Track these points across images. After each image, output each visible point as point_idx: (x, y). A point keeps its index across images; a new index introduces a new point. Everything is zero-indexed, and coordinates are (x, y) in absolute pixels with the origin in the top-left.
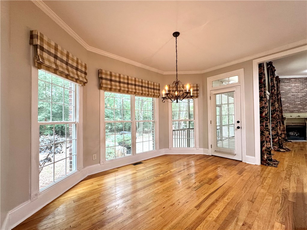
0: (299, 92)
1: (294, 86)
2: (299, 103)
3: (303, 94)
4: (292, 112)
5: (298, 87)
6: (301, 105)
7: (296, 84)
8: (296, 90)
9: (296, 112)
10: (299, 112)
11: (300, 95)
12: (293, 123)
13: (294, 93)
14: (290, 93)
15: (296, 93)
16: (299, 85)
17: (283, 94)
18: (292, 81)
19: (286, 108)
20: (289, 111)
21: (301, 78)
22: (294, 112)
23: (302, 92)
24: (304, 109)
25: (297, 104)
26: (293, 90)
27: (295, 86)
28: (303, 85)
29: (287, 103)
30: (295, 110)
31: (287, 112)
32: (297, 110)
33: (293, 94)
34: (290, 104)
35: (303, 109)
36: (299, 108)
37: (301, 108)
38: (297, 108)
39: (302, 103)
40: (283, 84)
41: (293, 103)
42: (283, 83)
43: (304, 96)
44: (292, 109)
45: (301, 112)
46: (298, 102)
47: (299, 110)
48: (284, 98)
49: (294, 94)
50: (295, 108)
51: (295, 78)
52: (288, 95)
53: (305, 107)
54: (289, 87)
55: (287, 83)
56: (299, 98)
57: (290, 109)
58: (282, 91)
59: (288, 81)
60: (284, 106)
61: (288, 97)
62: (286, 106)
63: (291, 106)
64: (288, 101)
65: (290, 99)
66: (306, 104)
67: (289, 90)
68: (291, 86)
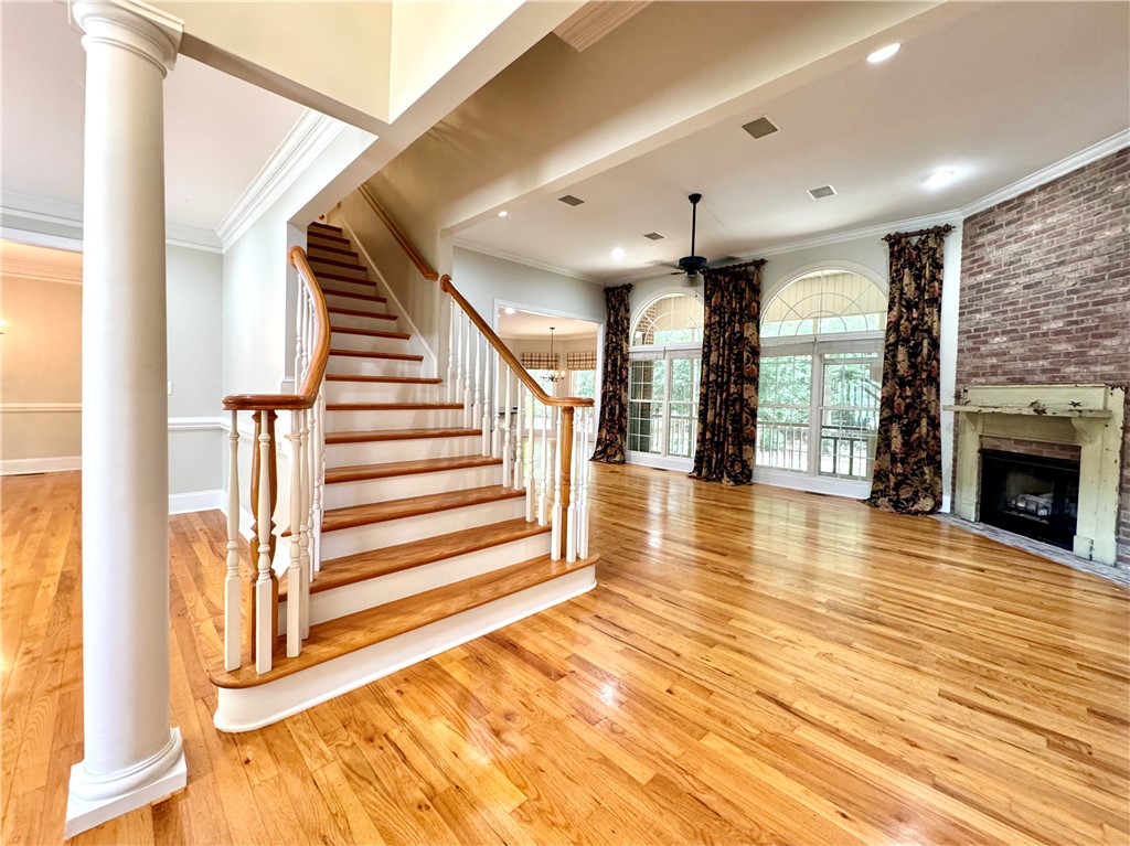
0: (1062, 263)
1: (1037, 234)
2: (1060, 324)
3: (1088, 268)
4: (1019, 380)
6: (1069, 340)
7: (1053, 214)
8: (1049, 252)
9: (1036, 378)
10: (1054, 377)
11: (1069, 276)
12: (1017, 442)
14: (1016, 276)
15: (1047, 267)
16: (1065, 216)
17: (985, 290)
18: (1030, 207)
19: (994, 361)
20: (1005, 373)
21: (1082, 170)
22: (1029, 378)
23: (1081, 259)
24: (1082, 359)
25: (1045, 334)
26: (1031, 259)
28: (1089, 208)
29: (997, 334)
30: (1032, 372)
31: (994, 379)
32: (1044, 371)
33: (1029, 279)
34: (1013, 340)
35: (1076, 364)
36: (1057, 355)
37: (1068, 354)
38: (1044, 358)
39: (1076, 322)
40: (991, 237)
41: (1029, 329)
42: (990, 231)
43: (1093, 280)
44: (1019, 364)
45: (1065, 380)
46: (1055, 318)
47: (1058, 370)
48: (987, 309)
49: (1038, 276)
50: (1037, 359)
51: (1048, 184)
52: (1007, 291)
53: (1092, 346)
55: (1008, 224)
56: (1061, 294)
57: (1010, 366)
58: (980, 278)
59: (1013, 214)
60: (983, 348)
61: (1006, 299)
62: (995, 347)
63: (1018, 350)
64: (1004, 320)
65: (1014, 310)
66: (1101, 330)
67: (1012, 263)
68: (1025, 237)
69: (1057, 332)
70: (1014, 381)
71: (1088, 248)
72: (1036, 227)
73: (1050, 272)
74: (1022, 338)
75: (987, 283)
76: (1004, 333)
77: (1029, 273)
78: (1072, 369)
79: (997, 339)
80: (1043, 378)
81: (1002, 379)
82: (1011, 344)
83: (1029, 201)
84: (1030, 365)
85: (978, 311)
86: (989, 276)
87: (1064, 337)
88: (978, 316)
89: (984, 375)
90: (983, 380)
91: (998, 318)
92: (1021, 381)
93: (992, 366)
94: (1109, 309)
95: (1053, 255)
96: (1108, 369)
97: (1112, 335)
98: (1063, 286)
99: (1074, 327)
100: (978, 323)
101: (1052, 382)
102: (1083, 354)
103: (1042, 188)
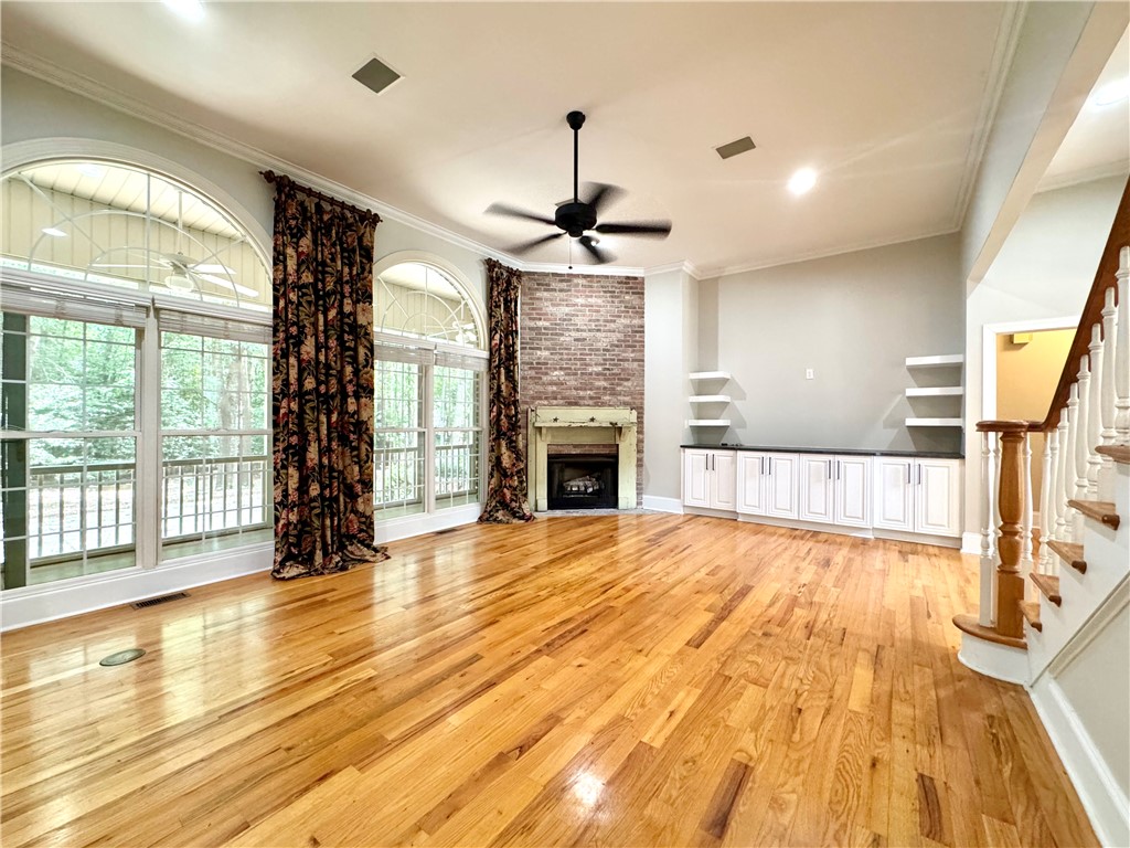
0: (599, 330)
1: (582, 305)
2: (600, 369)
3: (615, 337)
4: (573, 403)
5: (598, 311)
6: (605, 380)
7: (591, 296)
8: (590, 321)
9: (586, 402)
10: (597, 402)
11: (604, 340)
12: (575, 446)
13: (582, 331)
14: (568, 330)
15: (590, 330)
16: (600, 301)
17: (544, 334)
18: (577, 285)
19: (555, 388)
20: (563, 398)
21: (607, 277)
22: (582, 402)
23: (610, 331)
24: (614, 393)
25: (591, 374)
26: (579, 321)
27: (587, 306)
28: (613, 302)
29: (555, 369)
30: (583, 398)
31: (555, 402)
32: (591, 398)
33: (578, 335)
34: (568, 374)
35: (610, 394)
36: (598, 388)
37: (605, 388)
38: (591, 389)
39: (608, 369)
40: (546, 294)
41: (579, 369)
42: (545, 290)
43: (617, 346)
44: (574, 392)
45: (603, 404)
46: (596, 364)
47: (600, 398)
48: (547, 349)
49: (584, 335)
50: (585, 390)
51: (588, 276)
52: (562, 339)
53: (618, 385)
54: (567, 310)
55: (561, 291)
56: (598, 350)
57: (568, 393)
58: (540, 324)
59: (564, 285)
60: (545, 378)
61: (562, 345)
62: (555, 378)
63: (572, 382)
64: (561, 359)
65: (568, 354)
66: (622, 376)
67: (565, 320)
68: (574, 305)
69: (598, 374)
70: (570, 404)
71: (613, 326)
72: (580, 301)
73: (592, 334)
74: (576, 374)
75: (545, 329)
76: (561, 369)
77: (578, 330)
78: (607, 398)
79: (556, 373)
80: (591, 402)
81: (561, 402)
82: (567, 378)
83: (575, 281)
84: (581, 393)
85: (540, 349)
86: (547, 324)
87: (601, 377)
88: (539, 353)
89: (546, 398)
90: (546, 402)
91: (556, 357)
92: (576, 404)
93: (553, 392)
94: (626, 364)
95: (593, 324)
96: (627, 399)
97: (628, 380)
98: (600, 345)
99: (608, 372)
100: (539, 358)
101: (596, 405)
102: (614, 389)
103: (585, 277)
